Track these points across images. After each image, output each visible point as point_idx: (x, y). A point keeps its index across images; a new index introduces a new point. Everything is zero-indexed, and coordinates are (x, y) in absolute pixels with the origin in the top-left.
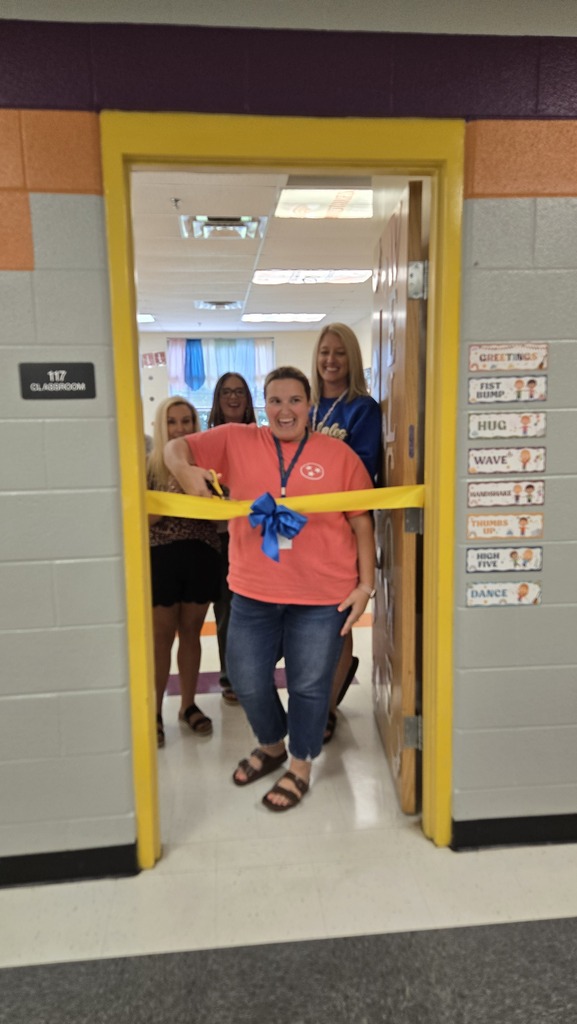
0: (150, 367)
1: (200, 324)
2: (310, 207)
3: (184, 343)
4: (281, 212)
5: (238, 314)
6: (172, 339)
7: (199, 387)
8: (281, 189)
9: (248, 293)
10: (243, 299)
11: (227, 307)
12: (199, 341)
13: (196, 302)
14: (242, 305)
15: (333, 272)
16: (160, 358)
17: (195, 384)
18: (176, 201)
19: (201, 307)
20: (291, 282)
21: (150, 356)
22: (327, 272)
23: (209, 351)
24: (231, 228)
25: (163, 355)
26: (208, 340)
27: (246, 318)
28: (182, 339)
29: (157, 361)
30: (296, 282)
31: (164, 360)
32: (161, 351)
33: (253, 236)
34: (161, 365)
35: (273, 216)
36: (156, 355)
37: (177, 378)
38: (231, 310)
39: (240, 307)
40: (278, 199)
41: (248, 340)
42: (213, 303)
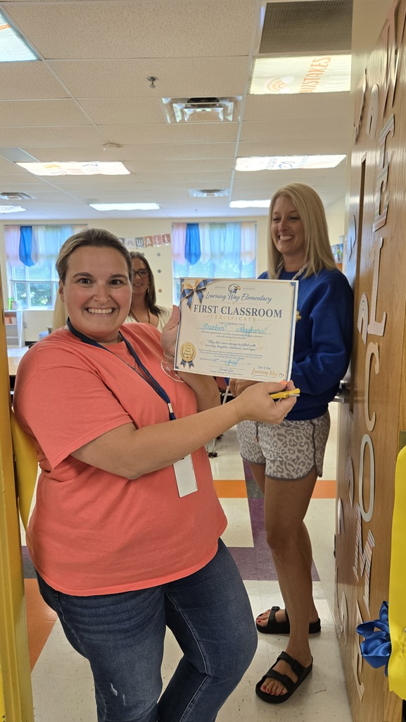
0: (158, 246)
1: (196, 210)
2: (284, 80)
3: (185, 226)
4: (256, 89)
5: (226, 201)
6: (176, 224)
7: (196, 262)
8: (254, 57)
9: (232, 180)
10: (229, 188)
11: (216, 194)
12: (197, 225)
13: (190, 191)
14: (229, 193)
15: (306, 157)
16: (166, 239)
17: (193, 258)
18: (153, 79)
19: (195, 195)
20: (269, 169)
21: (159, 237)
22: (301, 158)
23: (204, 234)
24: (208, 110)
25: (168, 236)
26: (204, 224)
27: (234, 204)
28: (183, 224)
29: (164, 241)
30: (273, 169)
31: (169, 241)
32: (167, 233)
33: (230, 118)
34: (167, 245)
35: (248, 94)
36: (163, 236)
37: (179, 254)
38: (219, 197)
39: (227, 194)
40: (252, 72)
41: (235, 223)
42: (204, 191)
